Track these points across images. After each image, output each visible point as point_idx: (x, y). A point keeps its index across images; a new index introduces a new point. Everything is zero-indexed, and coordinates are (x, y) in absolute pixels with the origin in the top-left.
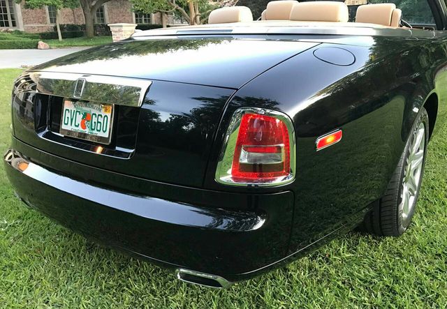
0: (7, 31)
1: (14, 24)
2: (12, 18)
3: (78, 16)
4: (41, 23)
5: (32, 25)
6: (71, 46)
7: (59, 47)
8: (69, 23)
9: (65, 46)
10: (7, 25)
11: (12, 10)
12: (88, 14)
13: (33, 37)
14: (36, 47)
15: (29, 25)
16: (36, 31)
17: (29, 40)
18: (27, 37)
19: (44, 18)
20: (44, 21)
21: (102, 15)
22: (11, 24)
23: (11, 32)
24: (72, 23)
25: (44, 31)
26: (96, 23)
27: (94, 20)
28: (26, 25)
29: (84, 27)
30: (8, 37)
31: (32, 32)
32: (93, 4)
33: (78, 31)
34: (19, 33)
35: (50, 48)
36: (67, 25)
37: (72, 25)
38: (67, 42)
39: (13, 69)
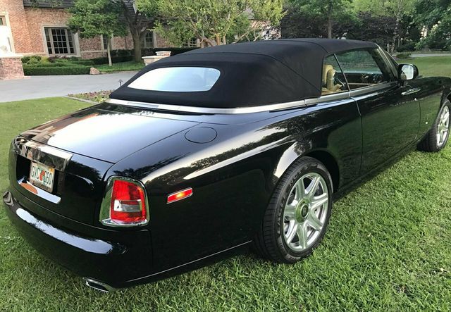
0: (65, 58)
1: (72, 51)
2: (71, 45)
3: (130, 42)
4: (96, 49)
5: (87, 51)
6: (119, 71)
7: (108, 72)
8: (121, 48)
9: (114, 71)
10: (66, 52)
11: (70, 38)
12: (137, 40)
13: (87, 64)
14: (88, 73)
15: (85, 52)
16: (91, 57)
17: (83, 66)
18: (82, 63)
19: (99, 45)
20: (99, 48)
21: (151, 40)
22: (69, 50)
23: (68, 59)
24: (124, 48)
25: (98, 57)
26: (145, 47)
27: (143, 45)
28: (83, 52)
29: (133, 51)
30: (65, 63)
31: (88, 58)
32: (142, 30)
33: (127, 56)
34: (75, 59)
35: (100, 74)
36: (119, 50)
37: (123, 50)
38: (117, 66)
39: (60, 98)
